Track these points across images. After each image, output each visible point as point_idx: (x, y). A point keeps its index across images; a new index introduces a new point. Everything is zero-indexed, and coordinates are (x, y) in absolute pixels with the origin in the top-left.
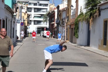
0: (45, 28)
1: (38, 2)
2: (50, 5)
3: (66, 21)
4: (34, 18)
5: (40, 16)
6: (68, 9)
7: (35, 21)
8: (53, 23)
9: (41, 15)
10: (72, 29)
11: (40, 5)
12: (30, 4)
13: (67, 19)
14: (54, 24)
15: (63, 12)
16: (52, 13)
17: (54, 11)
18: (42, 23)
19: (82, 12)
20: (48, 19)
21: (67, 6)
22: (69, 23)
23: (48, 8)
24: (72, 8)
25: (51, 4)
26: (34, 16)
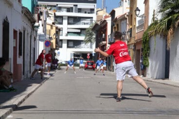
0: (88, 55)
1: (74, 5)
2: (97, 11)
3: (128, 38)
4: (67, 35)
5: (79, 31)
6: (132, 15)
7: (68, 41)
8: (104, 42)
9: (82, 29)
10: (138, 51)
11: (80, 10)
12: (60, 9)
13: (129, 33)
14: (105, 45)
15: (122, 22)
16: (102, 26)
17: (105, 21)
18: (83, 45)
19: (155, 19)
20: (94, 36)
21: (128, 10)
22: (133, 41)
23: (94, 15)
24: (138, 12)
25: (100, 9)
26: (68, 32)
